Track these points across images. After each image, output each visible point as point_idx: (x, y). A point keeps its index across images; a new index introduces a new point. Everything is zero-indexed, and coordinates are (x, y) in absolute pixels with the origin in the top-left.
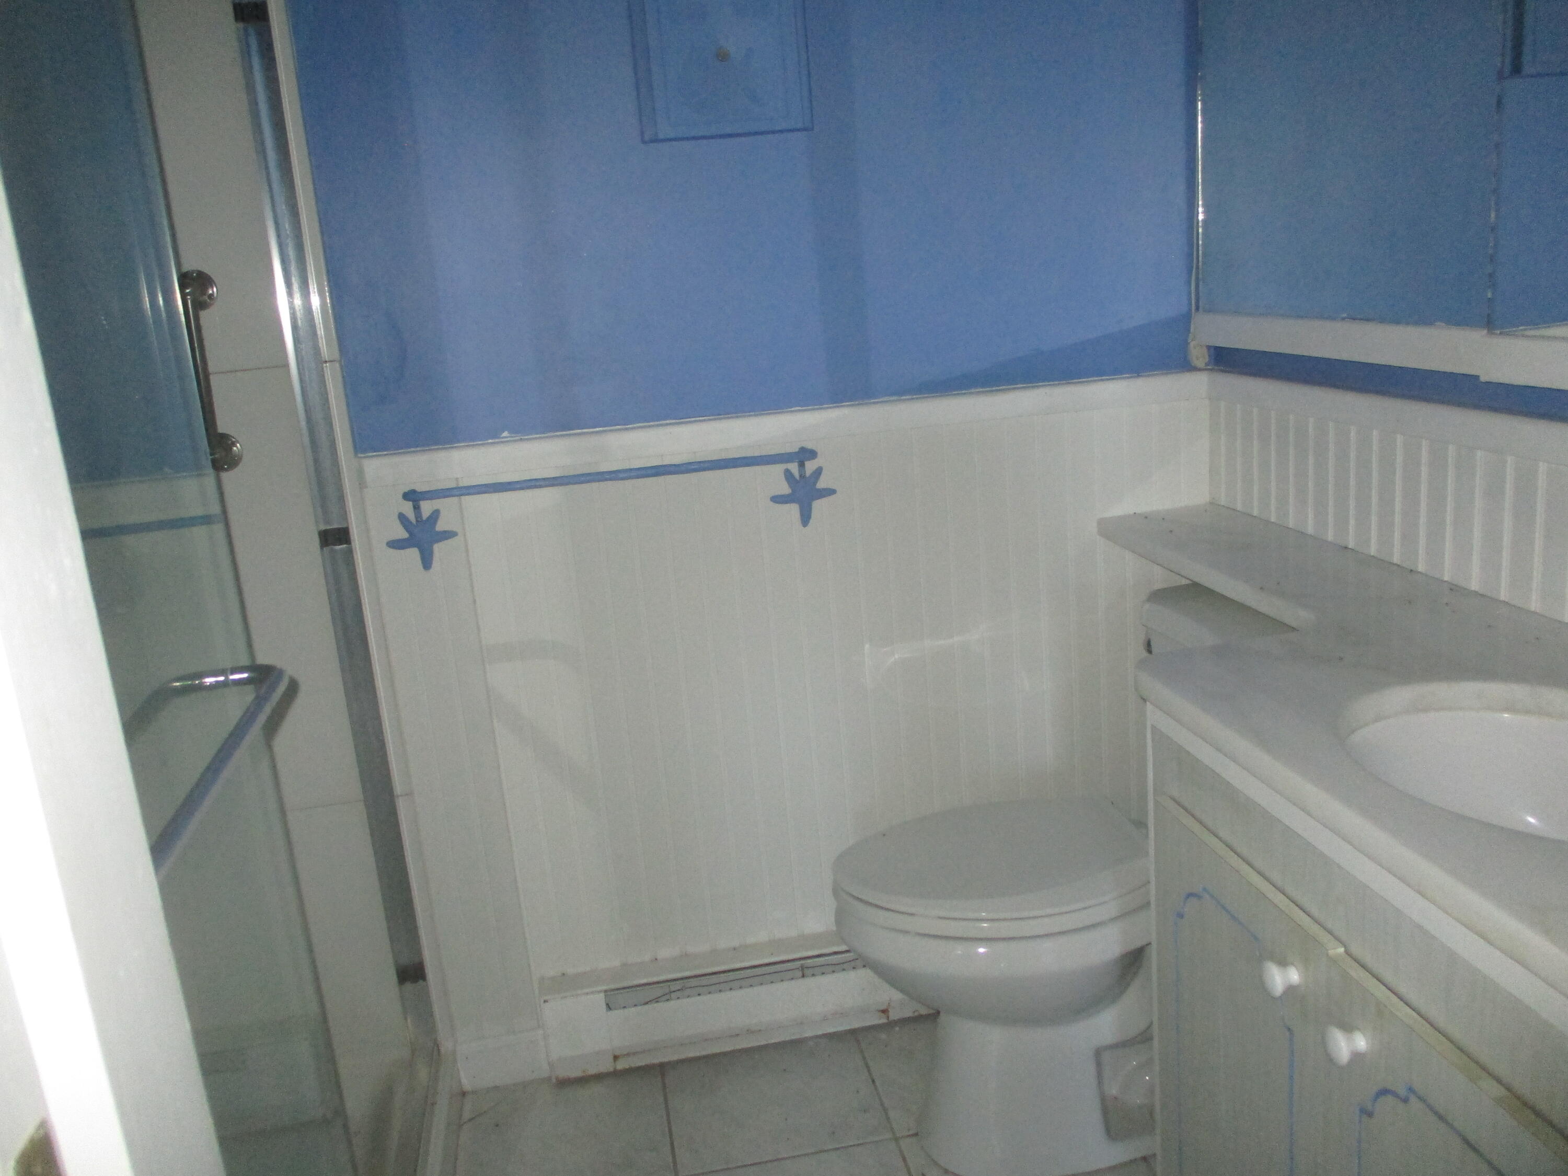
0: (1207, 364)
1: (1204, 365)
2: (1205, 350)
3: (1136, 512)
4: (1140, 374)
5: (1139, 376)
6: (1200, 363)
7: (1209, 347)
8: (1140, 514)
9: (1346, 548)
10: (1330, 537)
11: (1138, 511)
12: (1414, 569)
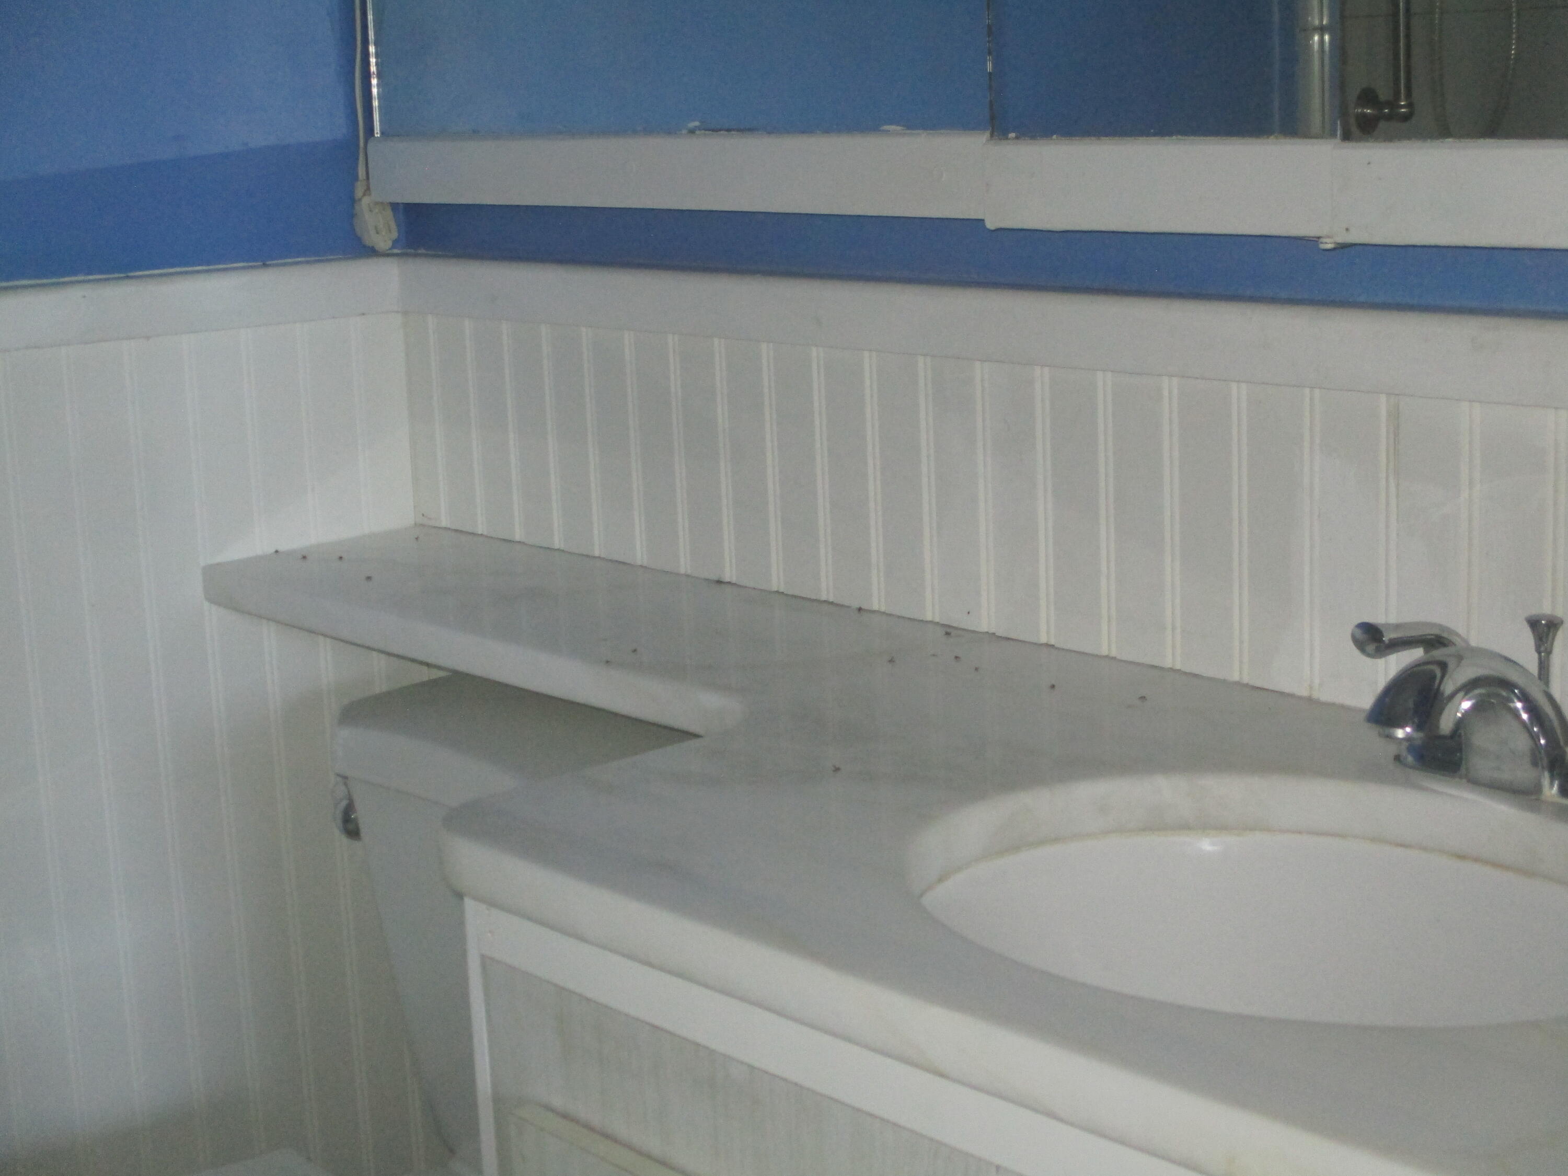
0: (395, 243)
1: (390, 243)
2: (389, 213)
3: (281, 549)
4: (268, 263)
5: (265, 265)
6: (383, 242)
7: (394, 206)
8: (290, 553)
9: (719, 582)
10: (684, 565)
11: (284, 547)
12: (864, 607)
